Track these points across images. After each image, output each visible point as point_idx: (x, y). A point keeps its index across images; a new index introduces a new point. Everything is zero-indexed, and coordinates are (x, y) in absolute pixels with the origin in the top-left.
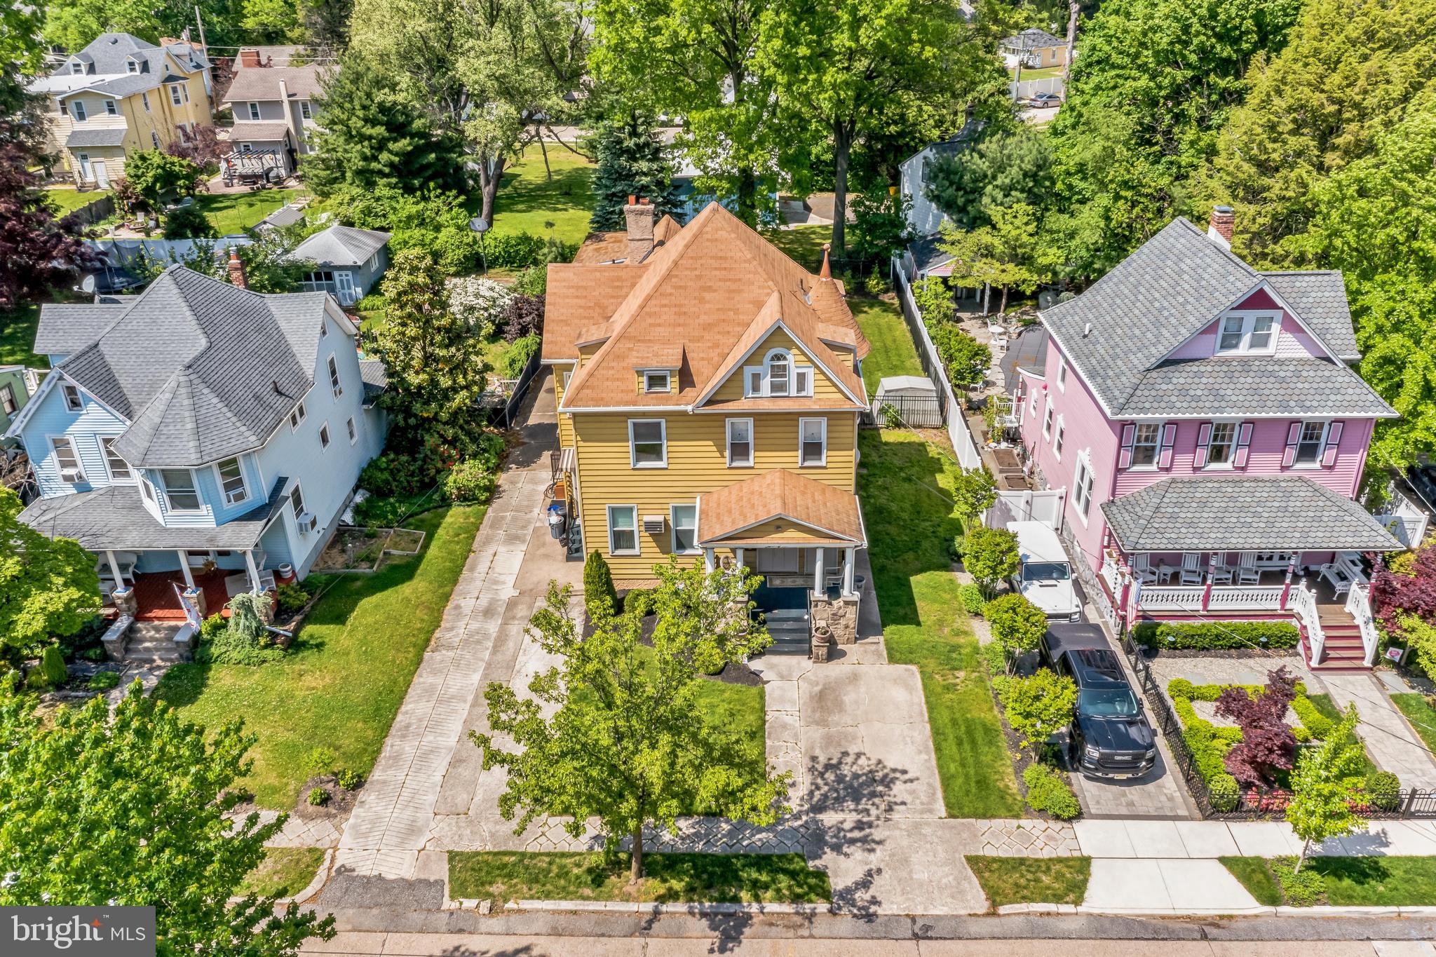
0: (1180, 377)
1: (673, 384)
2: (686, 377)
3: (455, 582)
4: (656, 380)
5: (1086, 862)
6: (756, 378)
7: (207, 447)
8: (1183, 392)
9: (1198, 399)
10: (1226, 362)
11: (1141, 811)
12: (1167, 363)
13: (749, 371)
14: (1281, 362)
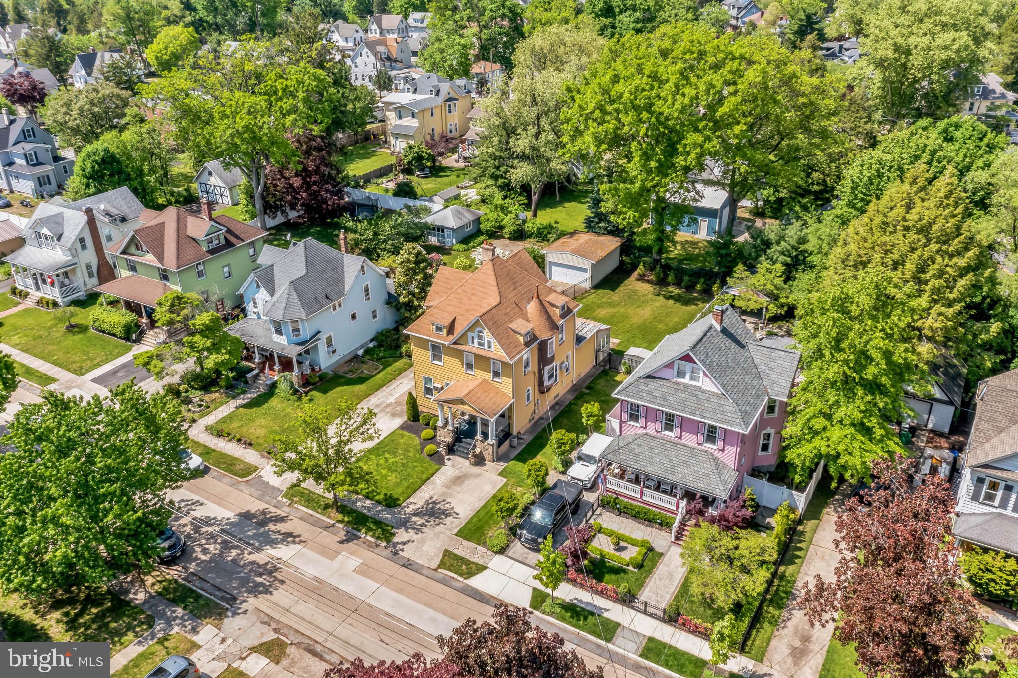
0: (653, 385)
1: (445, 332)
2: (451, 329)
3: (377, 390)
4: (439, 329)
5: (486, 568)
6: (473, 338)
7: (287, 315)
8: (650, 393)
9: (655, 398)
10: (678, 384)
11: (527, 562)
12: (649, 377)
13: (470, 334)
14: (704, 391)
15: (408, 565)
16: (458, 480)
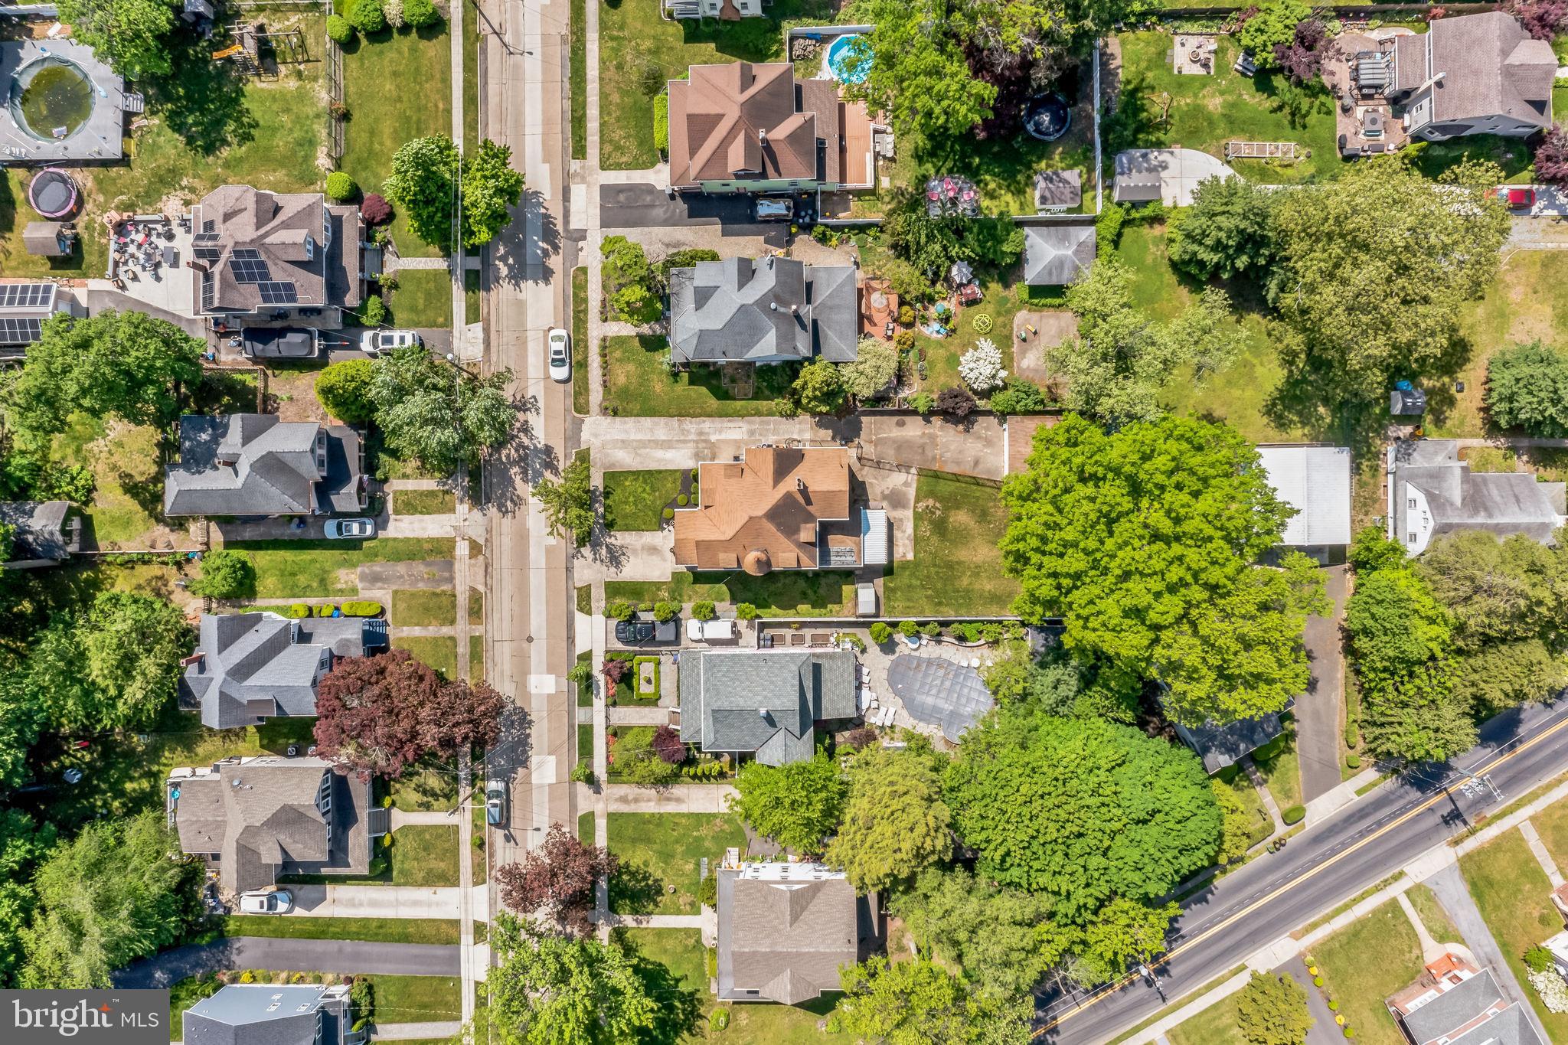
5: (591, 615)
11: (608, 634)
15: (569, 570)
16: (653, 550)
